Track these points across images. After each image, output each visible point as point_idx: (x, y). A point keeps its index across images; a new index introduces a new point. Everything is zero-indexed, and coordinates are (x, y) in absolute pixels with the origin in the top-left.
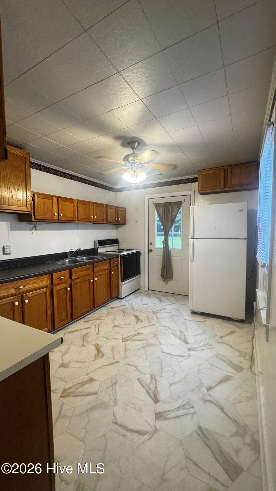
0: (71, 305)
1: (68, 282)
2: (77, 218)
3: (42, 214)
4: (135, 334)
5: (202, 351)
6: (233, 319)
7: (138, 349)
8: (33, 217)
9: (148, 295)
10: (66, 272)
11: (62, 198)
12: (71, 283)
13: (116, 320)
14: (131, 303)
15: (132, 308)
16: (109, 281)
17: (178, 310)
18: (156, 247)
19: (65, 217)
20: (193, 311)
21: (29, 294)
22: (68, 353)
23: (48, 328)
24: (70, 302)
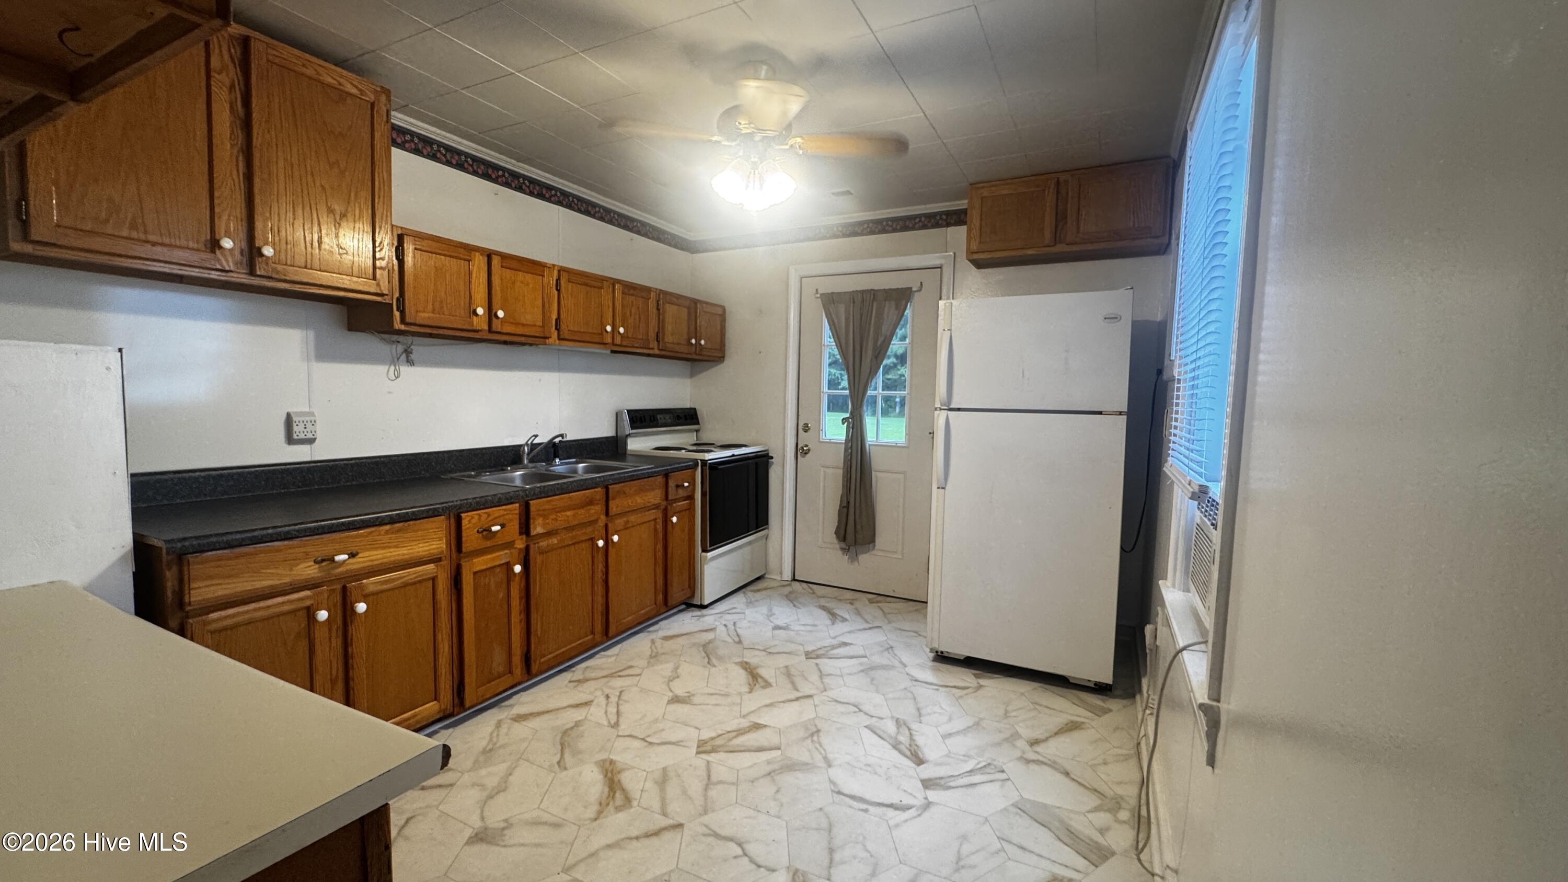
0: (524, 624)
1: (516, 546)
2: (556, 329)
3: (430, 307)
4: (742, 726)
5: (970, 790)
6: (1071, 681)
7: (753, 782)
8: (397, 314)
9: (791, 598)
10: (509, 510)
11: (504, 257)
12: (527, 548)
13: (678, 677)
14: (735, 624)
15: (737, 639)
16: (660, 546)
17: (892, 647)
18: (823, 438)
19: (512, 323)
20: (939, 654)
21: (371, 583)
22: (504, 790)
23: (439, 702)
24: (523, 616)
